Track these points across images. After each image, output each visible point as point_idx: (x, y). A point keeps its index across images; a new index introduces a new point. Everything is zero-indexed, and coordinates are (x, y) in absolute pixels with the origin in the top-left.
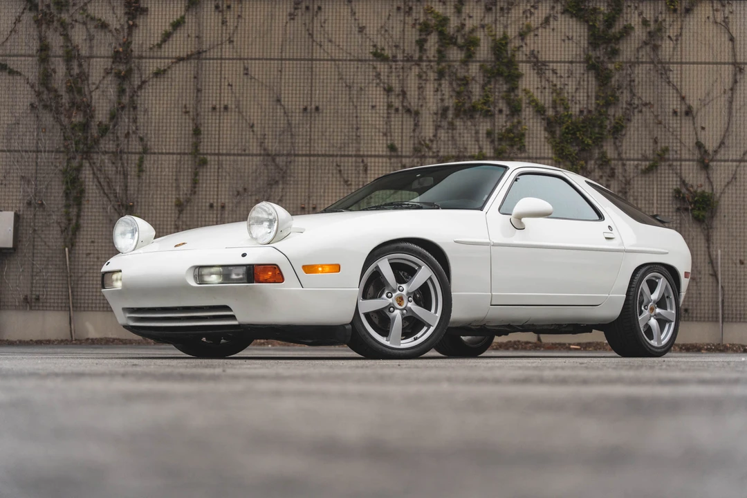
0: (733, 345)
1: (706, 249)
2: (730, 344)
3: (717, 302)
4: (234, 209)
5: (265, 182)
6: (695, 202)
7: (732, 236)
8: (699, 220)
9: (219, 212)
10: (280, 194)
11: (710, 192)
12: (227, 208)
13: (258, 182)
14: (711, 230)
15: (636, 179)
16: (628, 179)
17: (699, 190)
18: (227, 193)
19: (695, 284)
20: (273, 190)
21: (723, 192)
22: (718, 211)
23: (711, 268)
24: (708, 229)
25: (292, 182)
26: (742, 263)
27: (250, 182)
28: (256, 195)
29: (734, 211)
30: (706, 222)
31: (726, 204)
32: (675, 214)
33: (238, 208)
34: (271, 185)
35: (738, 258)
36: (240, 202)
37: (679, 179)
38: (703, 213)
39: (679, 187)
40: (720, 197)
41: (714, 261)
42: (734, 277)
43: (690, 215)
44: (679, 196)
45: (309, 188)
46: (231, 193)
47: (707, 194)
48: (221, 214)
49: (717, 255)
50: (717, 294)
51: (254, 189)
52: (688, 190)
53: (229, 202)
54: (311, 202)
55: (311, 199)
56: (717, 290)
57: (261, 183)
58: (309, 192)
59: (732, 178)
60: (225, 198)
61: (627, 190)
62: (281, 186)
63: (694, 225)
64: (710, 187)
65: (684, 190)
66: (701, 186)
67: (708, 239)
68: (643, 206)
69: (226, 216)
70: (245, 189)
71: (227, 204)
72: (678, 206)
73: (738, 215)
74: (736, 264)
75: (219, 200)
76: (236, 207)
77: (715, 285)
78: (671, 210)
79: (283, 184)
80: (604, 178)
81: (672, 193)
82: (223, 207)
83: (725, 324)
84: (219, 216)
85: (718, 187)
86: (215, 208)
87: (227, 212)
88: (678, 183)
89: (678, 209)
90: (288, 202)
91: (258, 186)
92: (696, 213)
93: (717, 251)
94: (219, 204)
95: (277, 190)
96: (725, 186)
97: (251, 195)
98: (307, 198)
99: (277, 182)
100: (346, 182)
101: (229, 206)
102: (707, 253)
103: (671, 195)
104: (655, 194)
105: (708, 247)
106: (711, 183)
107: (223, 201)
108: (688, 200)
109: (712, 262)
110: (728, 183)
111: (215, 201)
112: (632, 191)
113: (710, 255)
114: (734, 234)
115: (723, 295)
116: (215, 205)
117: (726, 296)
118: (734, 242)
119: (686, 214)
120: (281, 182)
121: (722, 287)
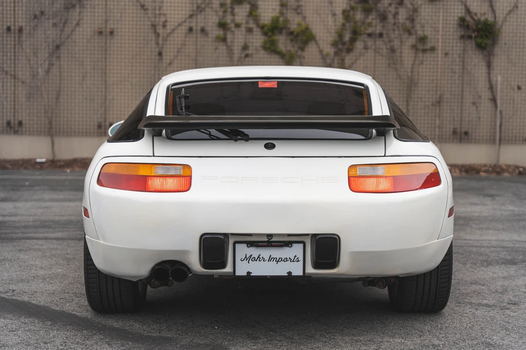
0: (509, 166)
1: (487, 75)
2: (506, 165)
3: (495, 125)
4: (32, 32)
5: (63, 6)
6: (478, 30)
7: (512, 62)
8: (481, 47)
9: (17, 35)
10: (77, 18)
11: (493, 20)
12: (24, 32)
13: (55, 5)
14: (491, 57)
15: (423, 6)
16: (416, 6)
17: (483, 19)
18: (24, 16)
19: (475, 108)
20: (70, 14)
21: (505, 20)
22: (500, 38)
23: (490, 94)
24: (489, 55)
25: (89, 6)
26: (519, 88)
27: (47, 5)
28: (53, 19)
29: (515, 39)
30: (488, 48)
31: (507, 32)
32: (458, 41)
33: (36, 32)
34: (68, 8)
35: (516, 84)
36: (37, 26)
37: (463, 7)
38: (486, 41)
39: (463, 14)
40: (502, 25)
41: (494, 86)
42: (512, 102)
43: (474, 42)
44: (464, 24)
45: (106, 13)
46: (28, 16)
47: (489, 23)
48: (19, 38)
49: (497, 81)
50: (495, 118)
51: (51, 13)
52: (472, 18)
53: (26, 26)
54: (108, 26)
55: (109, 22)
56: (496, 114)
57: (58, 6)
58: (106, 16)
59: (514, 7)
60: (22, 22)
61: (415, 18)
62: (78, 10)
63: (477, 52)
64: (493, 16)
65: (468, 18)
66: (485, 14)
67: (489, 66)
68: (429, 33)
69: (24, 39)
70: (42, 13)
71: (24, 28)
72: (463, 33)
73: (518, 42)
74: (513, 89)
75: (16, 24)
76: (34, 30)
77: (494, 109)
78: (455, 37)
79: (80, 7)
80: (393, 6)
81: (457, 21)
82: (20, 30)
83: (502, 146)
84: (16, 39)
85: (501, 16)
86: (12, 31)
87: (24, 35)
88: (463, 11)
89: (462, 37)
90: (85, 25)
91: (54, 9)
92: (479, 40)
93: (497, 77)
94: (17, 27)
95: (74, 14)
96: (507, 14)
97: (48, 19)
98: (104, 22)
99: (74, 6)
100: (143, 6)
101: (26, 30)
102: (487, 79)
103: (455, 22)
104: (441, 22)
105: (489, 74)
106: (494, 11)
107: (20, 24)
108: (472, 28)
109: (491, 88)
110: (510, 12)
111: (12, 24)
112: (419, 18)
113: (490, 81)
114: (514, 61)
115: (501, 118)
116: (12, 28)
117: (504, 120)
118: (513, 68)
119: (469, 41)
120: (77, 6)
121: (501, 112)
